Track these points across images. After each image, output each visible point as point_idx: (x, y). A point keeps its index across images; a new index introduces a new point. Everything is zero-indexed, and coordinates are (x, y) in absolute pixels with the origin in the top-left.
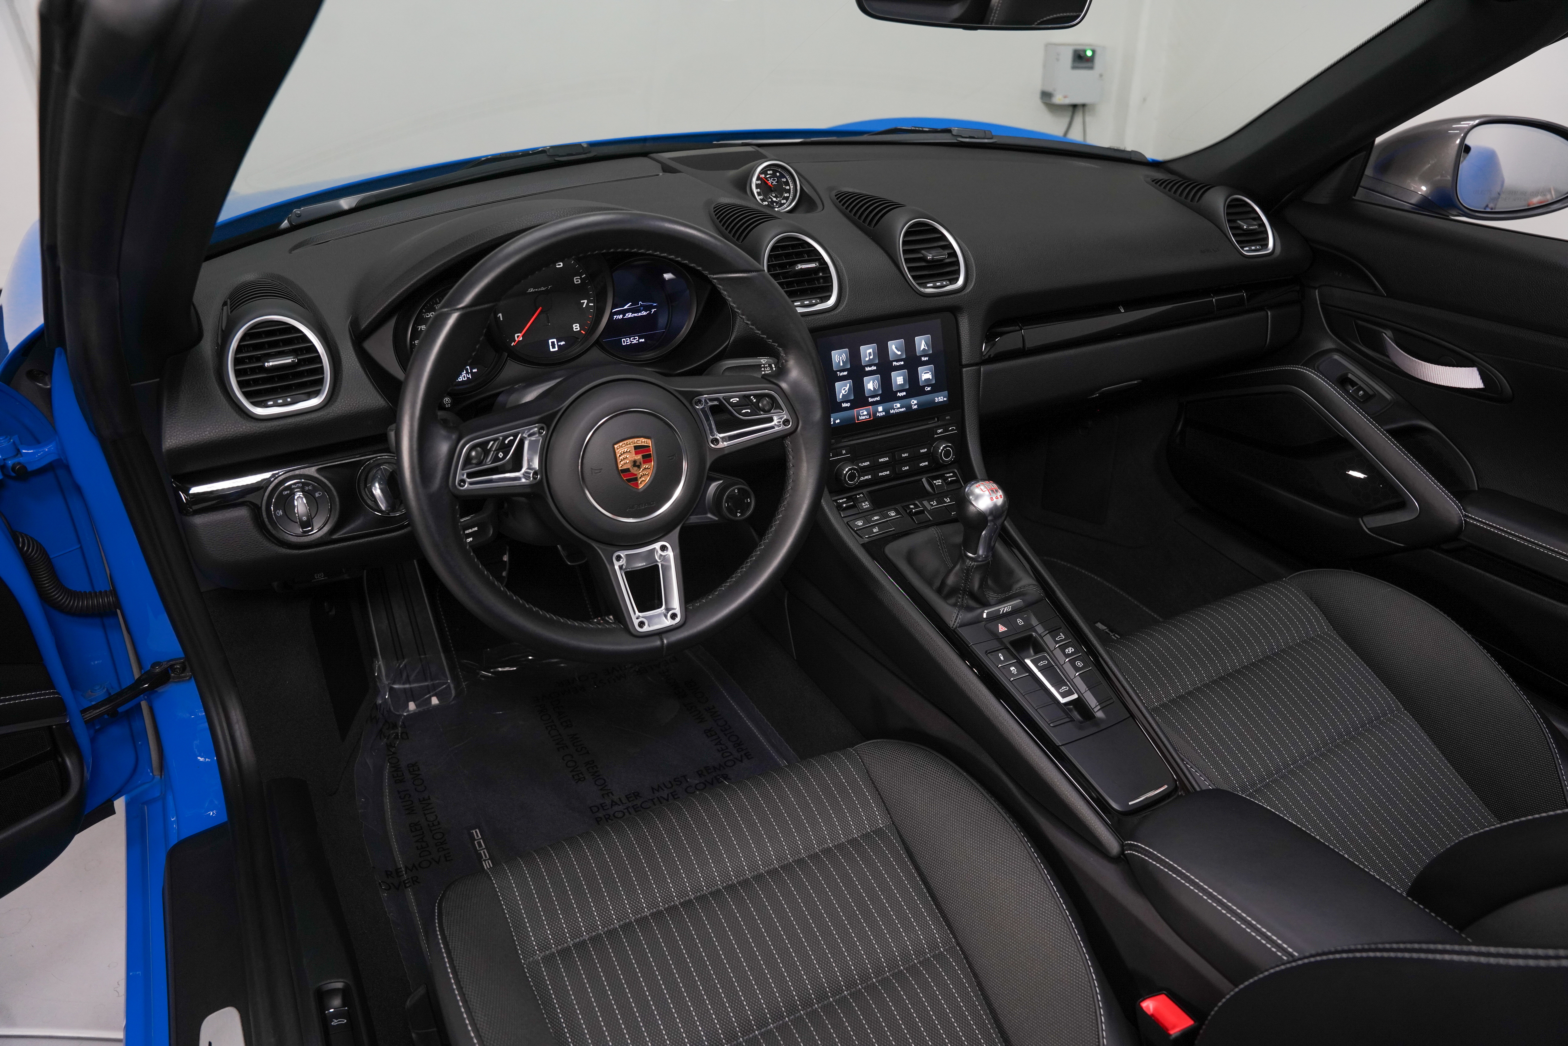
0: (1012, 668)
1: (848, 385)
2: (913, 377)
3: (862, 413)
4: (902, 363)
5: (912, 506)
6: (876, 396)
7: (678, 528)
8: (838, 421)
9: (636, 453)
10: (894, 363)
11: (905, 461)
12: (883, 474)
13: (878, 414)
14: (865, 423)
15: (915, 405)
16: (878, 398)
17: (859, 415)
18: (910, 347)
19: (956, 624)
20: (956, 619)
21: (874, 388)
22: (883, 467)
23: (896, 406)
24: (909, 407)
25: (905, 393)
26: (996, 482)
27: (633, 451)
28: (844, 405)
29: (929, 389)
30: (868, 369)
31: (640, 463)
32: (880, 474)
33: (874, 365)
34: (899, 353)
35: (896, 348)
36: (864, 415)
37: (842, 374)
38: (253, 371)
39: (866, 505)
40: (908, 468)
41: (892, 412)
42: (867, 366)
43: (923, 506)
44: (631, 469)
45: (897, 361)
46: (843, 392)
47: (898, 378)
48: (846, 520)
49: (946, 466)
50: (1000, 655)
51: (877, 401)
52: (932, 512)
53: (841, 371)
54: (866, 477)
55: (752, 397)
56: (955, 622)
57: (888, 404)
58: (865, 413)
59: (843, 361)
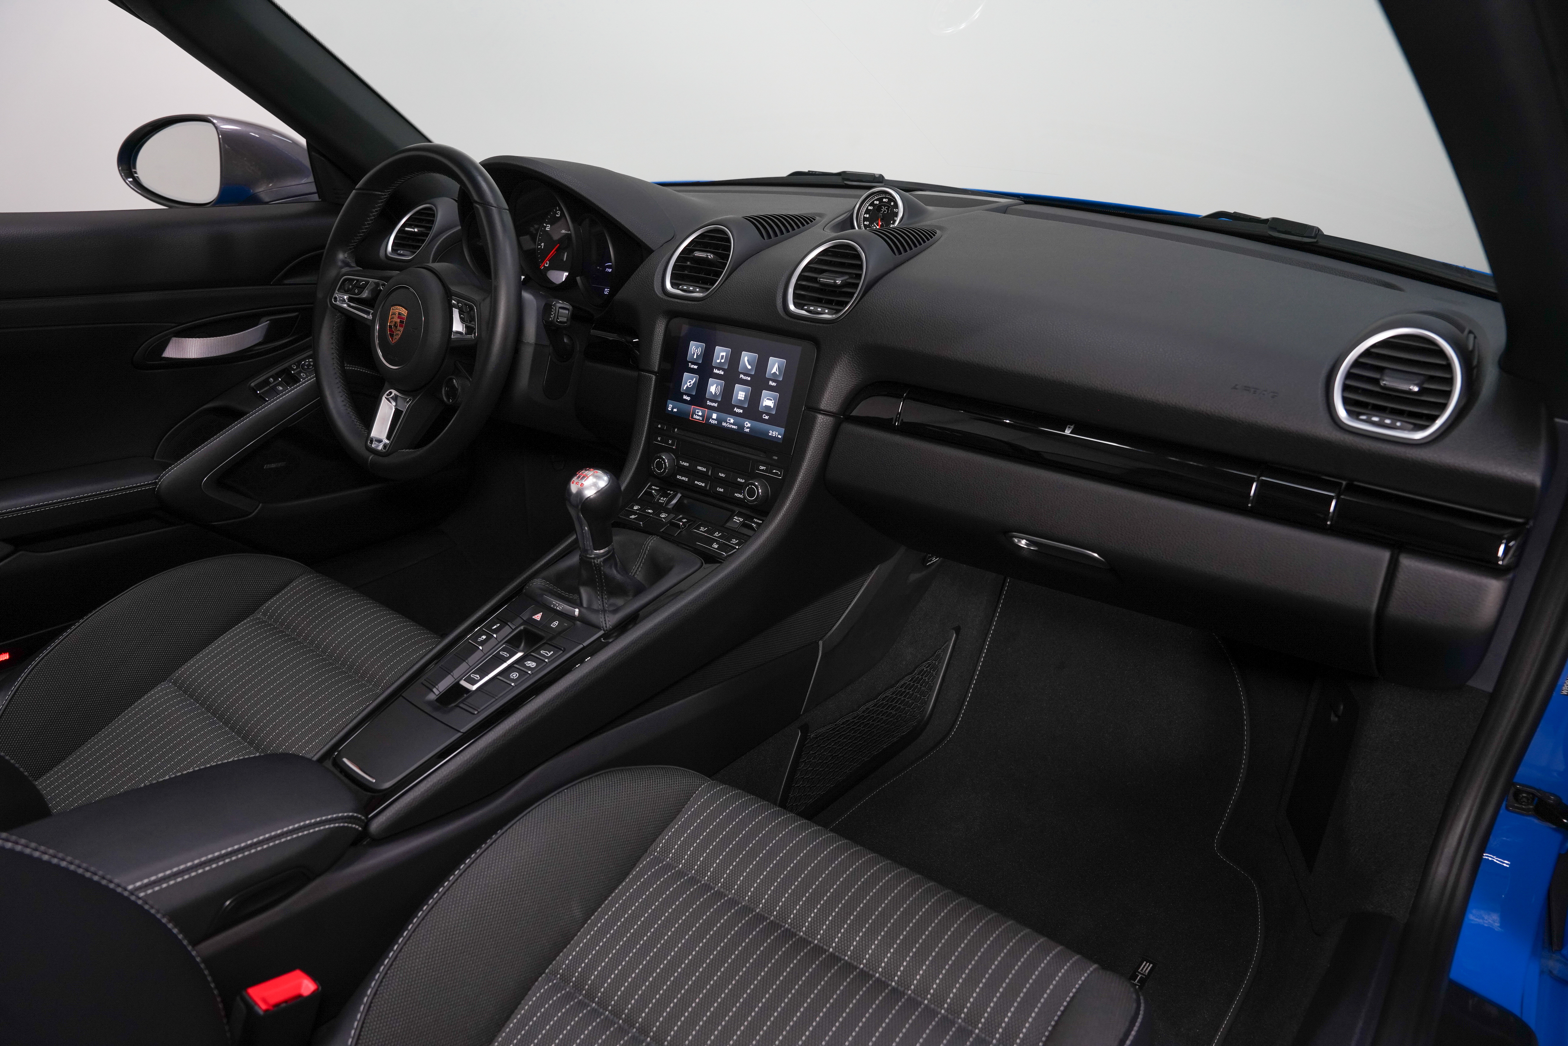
0: (484, 637)
1: (694, 380)
2: (755, 398)
3: (698, 412)
4: (749, 379)
5: (684, 520)
6: (715, 402)
8: (675, 410)
9: (398, 317)
10: (742, 376)
12: (698, 483)
13: (711, 420)
14: (696, 423)
15: (748, 428)
16: (716, 405)
17: (694, 413)
18: (761, 366)
21: (715, 392)
22: (701, 476)
23: (729, 420)
24: (742, 427)
25: (741, 411)
28: (685, 397)
29: (767, 417)
30: (716, 371)
31: (398, 325)
32: (696, 482)
33: (723, 370)
34: (749, 367)
35: (748, 360)
36: (698, 415)
37: (692, 366)
39: (663, 501)
40: (722, 490)
41: (724, 424)
42: (716, 368)
44: (393, 327)
45: (745, 375)
46: (688, 384)
47: (740, 392)
50: (498, 625)
51: (714, 406)
52: (687, 532)
53: (693, 363)
54: (684, 478)
55: (467, 306)
57: (723, 415)
58: (700, 414)
59: (697, 354)
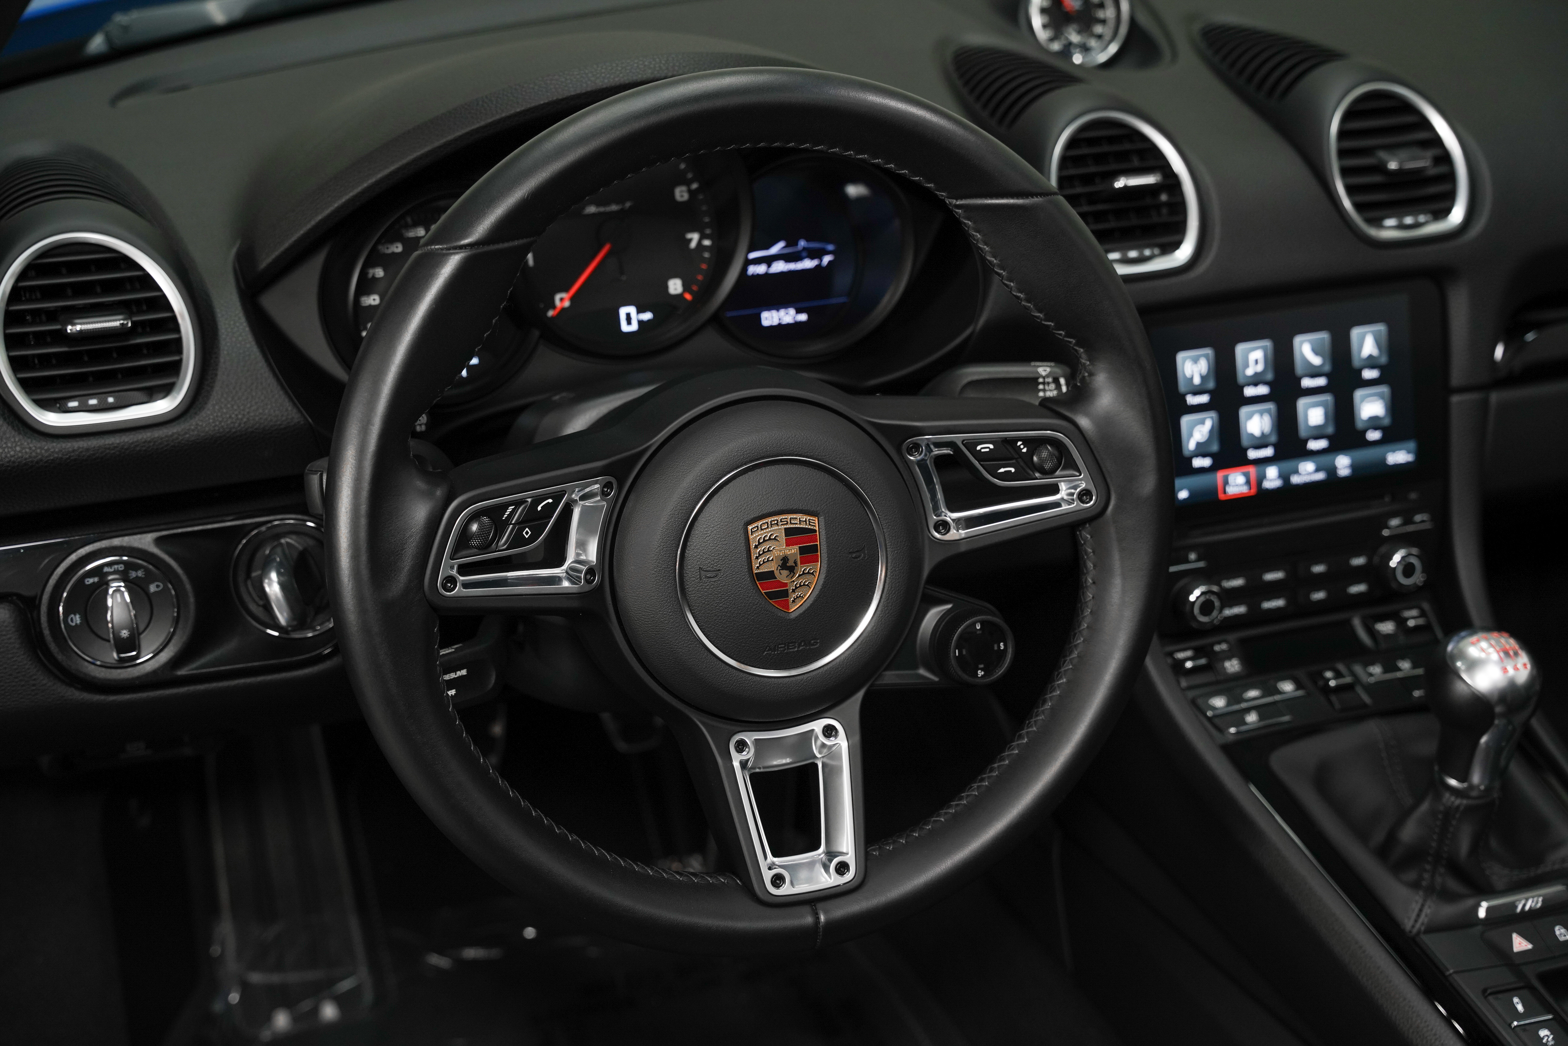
0: (1543, 1033)
1: (1208, 424)
2: (1343, 411)
3: (1235, 479)
4: (1323, 381)
5: (1329, 674)
6: (1265, 446)
7: (860, 694)
8: (1184, 494)
9: (788, 544)
10: (1306, 382)
11: (1318, 582)
12: (1272, 604)
13: (1266, 483)
14: (1239, 501)
15: (1345, 467)
16: (1269, 452)
17: (1226, 483)
18: (1340, 350)
19: (1418, 926)
20: (1418, 916)
21: (1261, 431)
22: (1274, 589)
23: (1305, 468)
24: (1332, 471)
25: (1324, 443)
26: (1514, 634)
27: (783, 538)
28: (1198, 462)
29: (1377, 435)
30: (1249, 392)
31: (795, 562)
32: (1266, 605)
33: (1264, 384)
34: (1316, 361)
35: (1311, 350)
36: (1237, 485)
37: (1196, 400)
38: (41, 339)
39: (1233, 666)
40: (1324, 594)
41: (1295, 480)
42: (1248, 386)
43: (1353, 674)
44: (777, 573)
45: (1312, 377)
46: (1197, 435)
47: (1311, 412)
48: (1191, 694)
49: (1407, 596)
50: (1516, 1000)
51: (1266, 456)
52: (1373, 689)
53: (1195, 394)
54: (1236, 610)
55: (1019, 443)
56: (1416, 921)
57: (1288, 465)
58: (1241, 480)
59: (1200, 374)
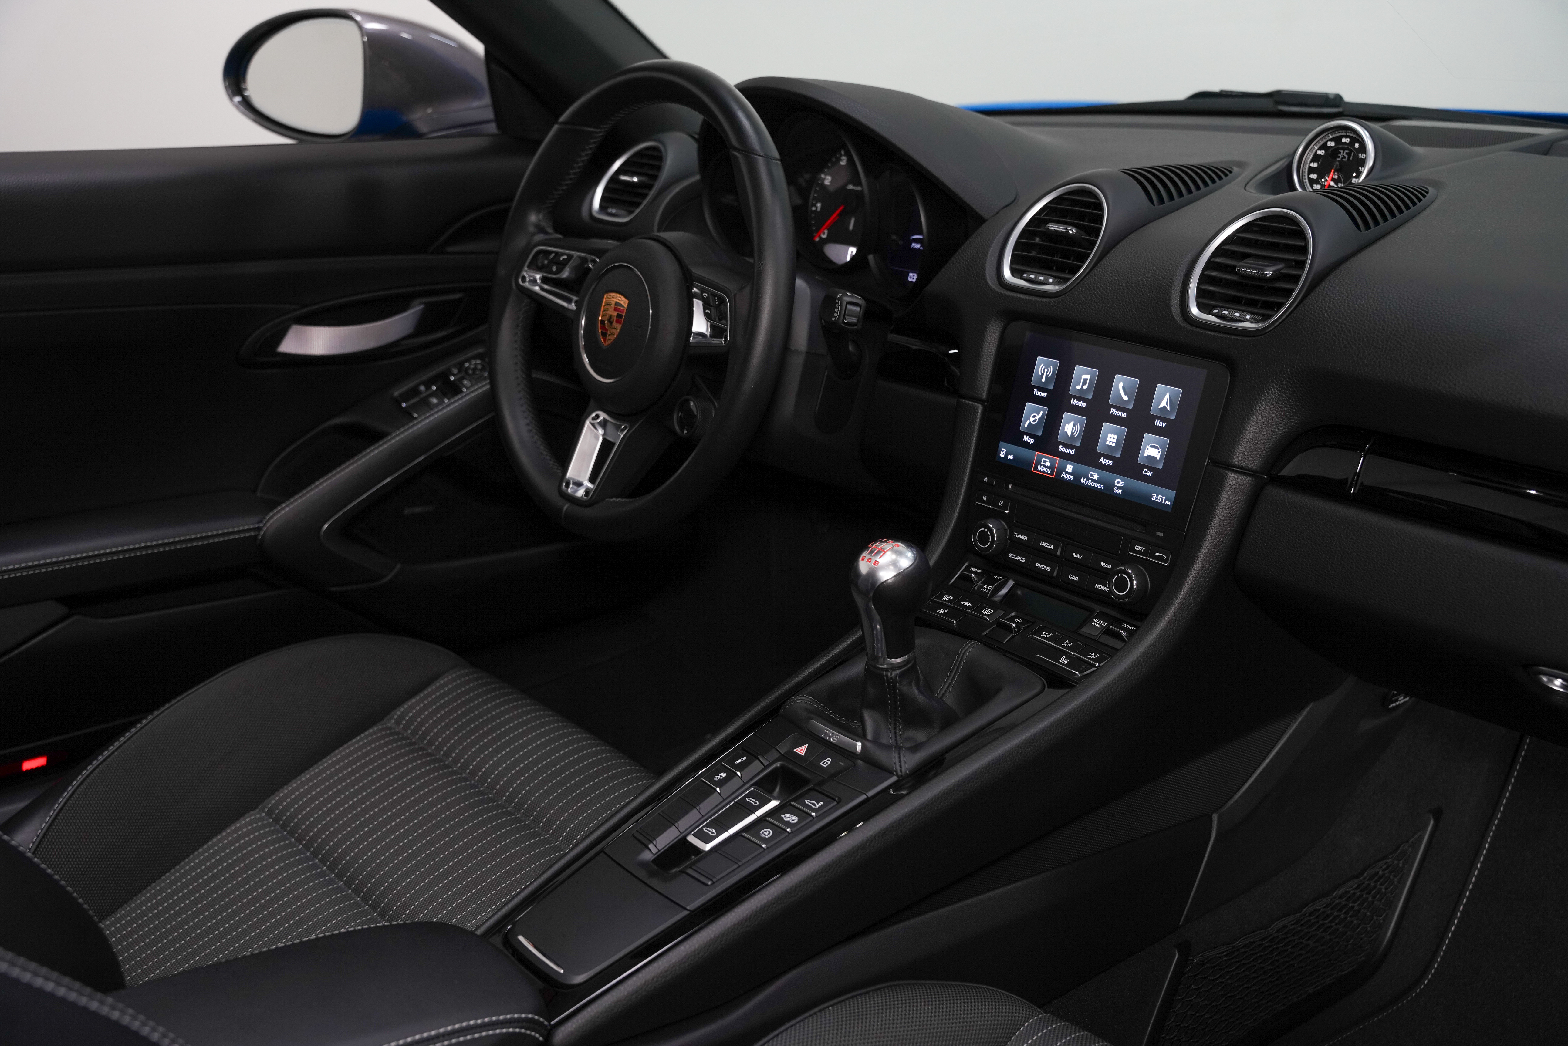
0: (723, 775)
1: (1041, 413)
2: (1132, 444)
3: (1045, 462)
4: (1124, 415)
5: (1018, 620)
6: (1071, 447)
8: (1010, 457)
9: (614, 309)
10: (1113, 410)
11: (1075, 566)
12: (1041, 566)
13: (1063, 475)
14: (1042, 477)
15: (1119, 488)
16: (1072, 452)
17: (1039, 462)
18: (1144, 396)
20: (788, 706)
21: (1072, 433)
22: (1045, 558)
23: (1092, 475)
24: (1110, 486)
25: (1111, 463)
27: (613, 306)
28: (1026, 439)
29: (1149, 474)
30: (1074, 402)
31: (613, 320)
32: (1038, 565)
33: (1085, 400)
34: (1125, 398)
35: (1123, 388)
36: (1045, 466)
37: (1039, 394)
39: (986, 589)
40: (1077, 578)
41: (1083, 481)
42: (1075, 397)
44: (606, 322)
45: (1118, 409)
46: (1032, 419)
47: (1110, 435)
50: (745, 759)
51: (1069, 454)
52: (1022, 638)
53: (1040, 389)
54: (1019, 558)
56: (785, 707)
57: (1082, 468)
58: (1048, 464)
59: (1047, 376)
